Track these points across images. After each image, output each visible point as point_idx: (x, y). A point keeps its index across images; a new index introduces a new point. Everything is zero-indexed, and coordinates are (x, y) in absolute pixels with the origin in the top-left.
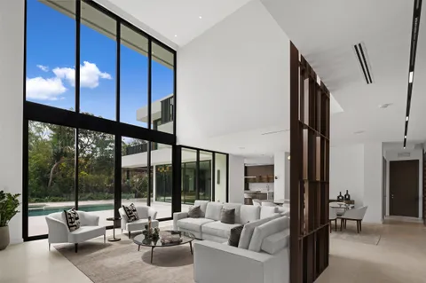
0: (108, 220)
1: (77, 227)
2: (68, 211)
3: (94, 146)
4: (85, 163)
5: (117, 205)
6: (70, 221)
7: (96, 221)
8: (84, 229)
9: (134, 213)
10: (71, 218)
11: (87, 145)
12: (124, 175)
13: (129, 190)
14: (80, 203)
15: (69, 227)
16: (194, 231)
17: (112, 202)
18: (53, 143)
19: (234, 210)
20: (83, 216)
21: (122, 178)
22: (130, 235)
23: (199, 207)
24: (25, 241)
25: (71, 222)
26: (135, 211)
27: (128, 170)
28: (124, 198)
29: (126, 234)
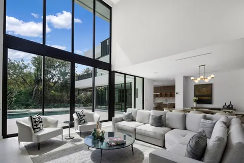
0: (65, 122)
1: (40, 129)
2: (34, 117)
3: (59, 75)
4: (54, 86)
5: (72, 112)
6: (34, 124)
7: (56, 124)
8: (46, 131)
9: (84, 118)
10: (36, 122)
11: (55, 75)
12: (76, 93)
13: (79, 102)
14: (46, 110)
15: (34, 129)
16: (130, 132)
17: (68, 109)
18: (35, 74)
19: (161, 116)
20: (46, 120)
21: (75, 95)
22: (81, 134)
23: (131, 114)
24: (3, 138)
25: (36, 125)
26: (84, 116)
27: (79, 90)
28: (77, 106)
29: (78, 133)
